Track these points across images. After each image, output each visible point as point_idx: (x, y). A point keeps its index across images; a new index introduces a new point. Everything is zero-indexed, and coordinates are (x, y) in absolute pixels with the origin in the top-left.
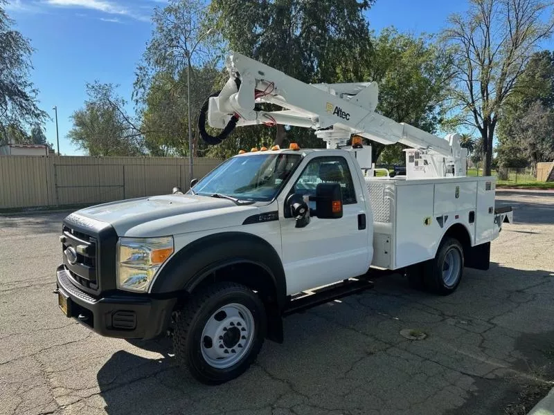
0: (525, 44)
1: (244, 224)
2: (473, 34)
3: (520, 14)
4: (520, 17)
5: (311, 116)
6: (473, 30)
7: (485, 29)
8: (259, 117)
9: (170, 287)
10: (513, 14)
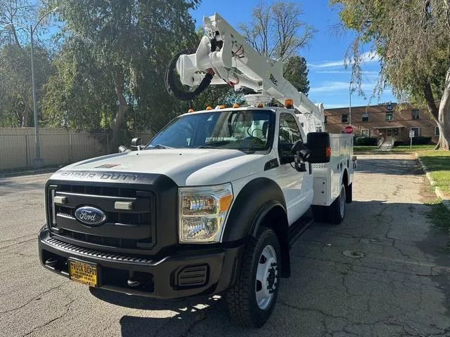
0: (289, 50)
1: (265, 170)
2: (256, 39)
3: (286, 28)
4: (285, 31)
5: (257, 79)
6: (255, 36)
7: (263, 36)
8: (230, 75)
9: (237, 235)
10: (281, 28)
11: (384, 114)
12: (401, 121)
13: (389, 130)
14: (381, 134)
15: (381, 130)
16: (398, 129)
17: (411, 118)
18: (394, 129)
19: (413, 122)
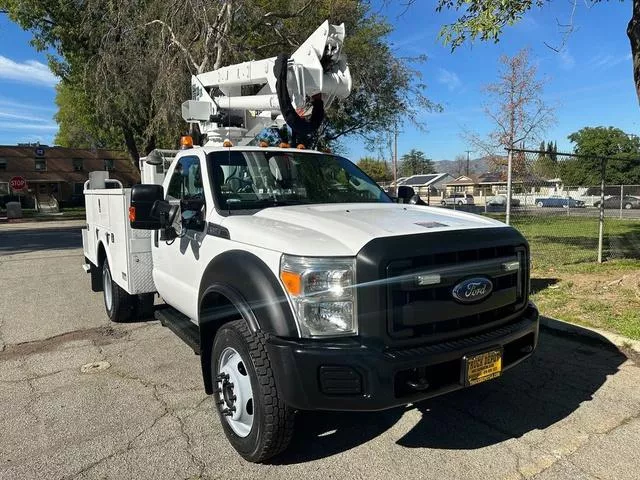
11: (33, 160)
12: (59, 172)
13: (42, 185)
14: (30, 190)
15: (30, 185)
16: (56, 183)
17: (72, 168)
18: (50, 183)
19: (76, 175)
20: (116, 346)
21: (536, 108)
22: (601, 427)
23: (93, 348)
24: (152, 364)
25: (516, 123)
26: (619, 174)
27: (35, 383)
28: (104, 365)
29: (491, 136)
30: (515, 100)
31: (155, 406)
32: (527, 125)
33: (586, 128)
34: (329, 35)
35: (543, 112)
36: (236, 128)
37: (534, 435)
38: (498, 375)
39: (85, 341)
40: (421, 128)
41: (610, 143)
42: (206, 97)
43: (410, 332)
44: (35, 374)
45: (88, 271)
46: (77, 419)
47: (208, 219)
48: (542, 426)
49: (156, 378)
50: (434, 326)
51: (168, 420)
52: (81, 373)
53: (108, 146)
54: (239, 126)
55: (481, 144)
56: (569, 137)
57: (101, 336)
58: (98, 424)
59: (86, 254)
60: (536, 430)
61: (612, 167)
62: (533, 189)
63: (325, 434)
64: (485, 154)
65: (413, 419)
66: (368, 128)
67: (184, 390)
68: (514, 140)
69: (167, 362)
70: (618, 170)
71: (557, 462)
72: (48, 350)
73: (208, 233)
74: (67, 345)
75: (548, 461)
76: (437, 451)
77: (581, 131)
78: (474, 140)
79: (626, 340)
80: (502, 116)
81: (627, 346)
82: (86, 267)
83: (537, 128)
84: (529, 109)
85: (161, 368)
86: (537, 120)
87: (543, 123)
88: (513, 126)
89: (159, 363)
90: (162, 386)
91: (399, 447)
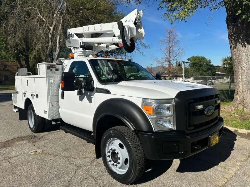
19: (4, 71)
20: (41, 143)
21: (177, 48)
22: (243, 159)
23: (30, 144)
24: (61, 149)
25: (171, 54)
26: (205, 73)
27: (11, 161)
28: (39, 151)
29: (162, 58)
30: (170, 45)
31: (72, 166)
32: (174, 54)
33: (193, 56)
34: (137, 15)
35: (180, 50)
36: (90, 51)
37: (222, 164)
38: (218, 142)
39: (25, 142)
40: (142, 54)
41: (201, 61)
42: (76, 38)
43: (193, 128)
44: (8, 157)
45: (17, 112)
46: (39, 174)
47: (95, 86)
48: (224, 161)
49: (66, 154)
50: (199, 125)
51: (80, 171)
52: (30, 155)
53: (4, 59)
54: (91, 50)
55: (158, 61)
56: (187, 59)
57: (31, 139)
58: (50, 175)
59: (15, 104)
60: (222, 162)
61: (202, 70)
62: (175, 78)
63: (147, 171)
64: (160, 65)
65: (178, 162)
66: (117, 54)
67: (80, 159)
68: (170, 60)
69: (67, 148)
70: (204, 71)
71: (235, 173)
72: (9, 146)
73: (96, 92)
74: (17, 143)
75: (232, 173)
76: (193, 173)
77: (191, 57)
78: (156, 60)
79: (236, 129)
80: (166, 51)
81: (236, 131)
82: (15, 110)
83: (178, 56)
84: (175, 49)
85: (65, 150)
86: (178, 53)
87: (180, 54)
88: (170, 55)
89: (64, 148)
90: (71, 157)
91: (178, 173)
